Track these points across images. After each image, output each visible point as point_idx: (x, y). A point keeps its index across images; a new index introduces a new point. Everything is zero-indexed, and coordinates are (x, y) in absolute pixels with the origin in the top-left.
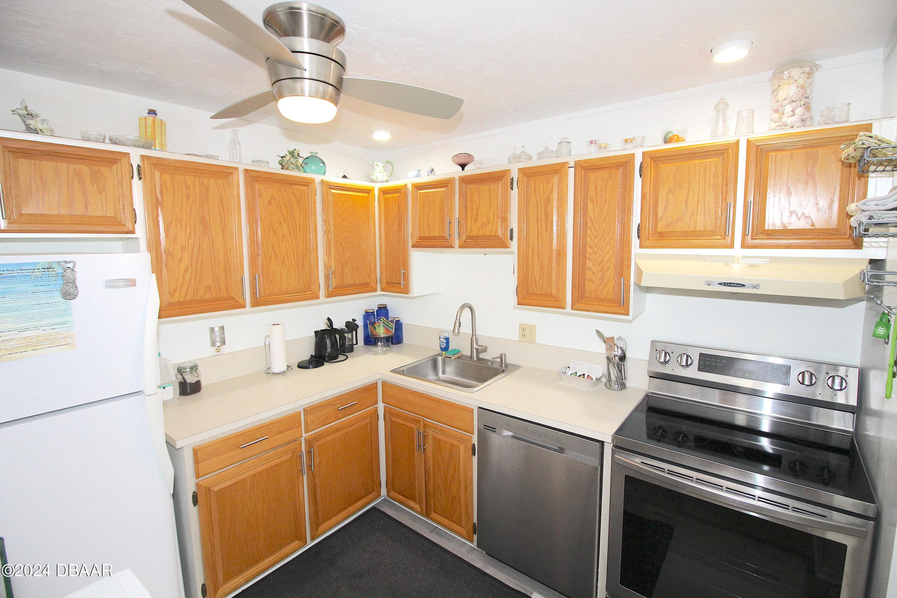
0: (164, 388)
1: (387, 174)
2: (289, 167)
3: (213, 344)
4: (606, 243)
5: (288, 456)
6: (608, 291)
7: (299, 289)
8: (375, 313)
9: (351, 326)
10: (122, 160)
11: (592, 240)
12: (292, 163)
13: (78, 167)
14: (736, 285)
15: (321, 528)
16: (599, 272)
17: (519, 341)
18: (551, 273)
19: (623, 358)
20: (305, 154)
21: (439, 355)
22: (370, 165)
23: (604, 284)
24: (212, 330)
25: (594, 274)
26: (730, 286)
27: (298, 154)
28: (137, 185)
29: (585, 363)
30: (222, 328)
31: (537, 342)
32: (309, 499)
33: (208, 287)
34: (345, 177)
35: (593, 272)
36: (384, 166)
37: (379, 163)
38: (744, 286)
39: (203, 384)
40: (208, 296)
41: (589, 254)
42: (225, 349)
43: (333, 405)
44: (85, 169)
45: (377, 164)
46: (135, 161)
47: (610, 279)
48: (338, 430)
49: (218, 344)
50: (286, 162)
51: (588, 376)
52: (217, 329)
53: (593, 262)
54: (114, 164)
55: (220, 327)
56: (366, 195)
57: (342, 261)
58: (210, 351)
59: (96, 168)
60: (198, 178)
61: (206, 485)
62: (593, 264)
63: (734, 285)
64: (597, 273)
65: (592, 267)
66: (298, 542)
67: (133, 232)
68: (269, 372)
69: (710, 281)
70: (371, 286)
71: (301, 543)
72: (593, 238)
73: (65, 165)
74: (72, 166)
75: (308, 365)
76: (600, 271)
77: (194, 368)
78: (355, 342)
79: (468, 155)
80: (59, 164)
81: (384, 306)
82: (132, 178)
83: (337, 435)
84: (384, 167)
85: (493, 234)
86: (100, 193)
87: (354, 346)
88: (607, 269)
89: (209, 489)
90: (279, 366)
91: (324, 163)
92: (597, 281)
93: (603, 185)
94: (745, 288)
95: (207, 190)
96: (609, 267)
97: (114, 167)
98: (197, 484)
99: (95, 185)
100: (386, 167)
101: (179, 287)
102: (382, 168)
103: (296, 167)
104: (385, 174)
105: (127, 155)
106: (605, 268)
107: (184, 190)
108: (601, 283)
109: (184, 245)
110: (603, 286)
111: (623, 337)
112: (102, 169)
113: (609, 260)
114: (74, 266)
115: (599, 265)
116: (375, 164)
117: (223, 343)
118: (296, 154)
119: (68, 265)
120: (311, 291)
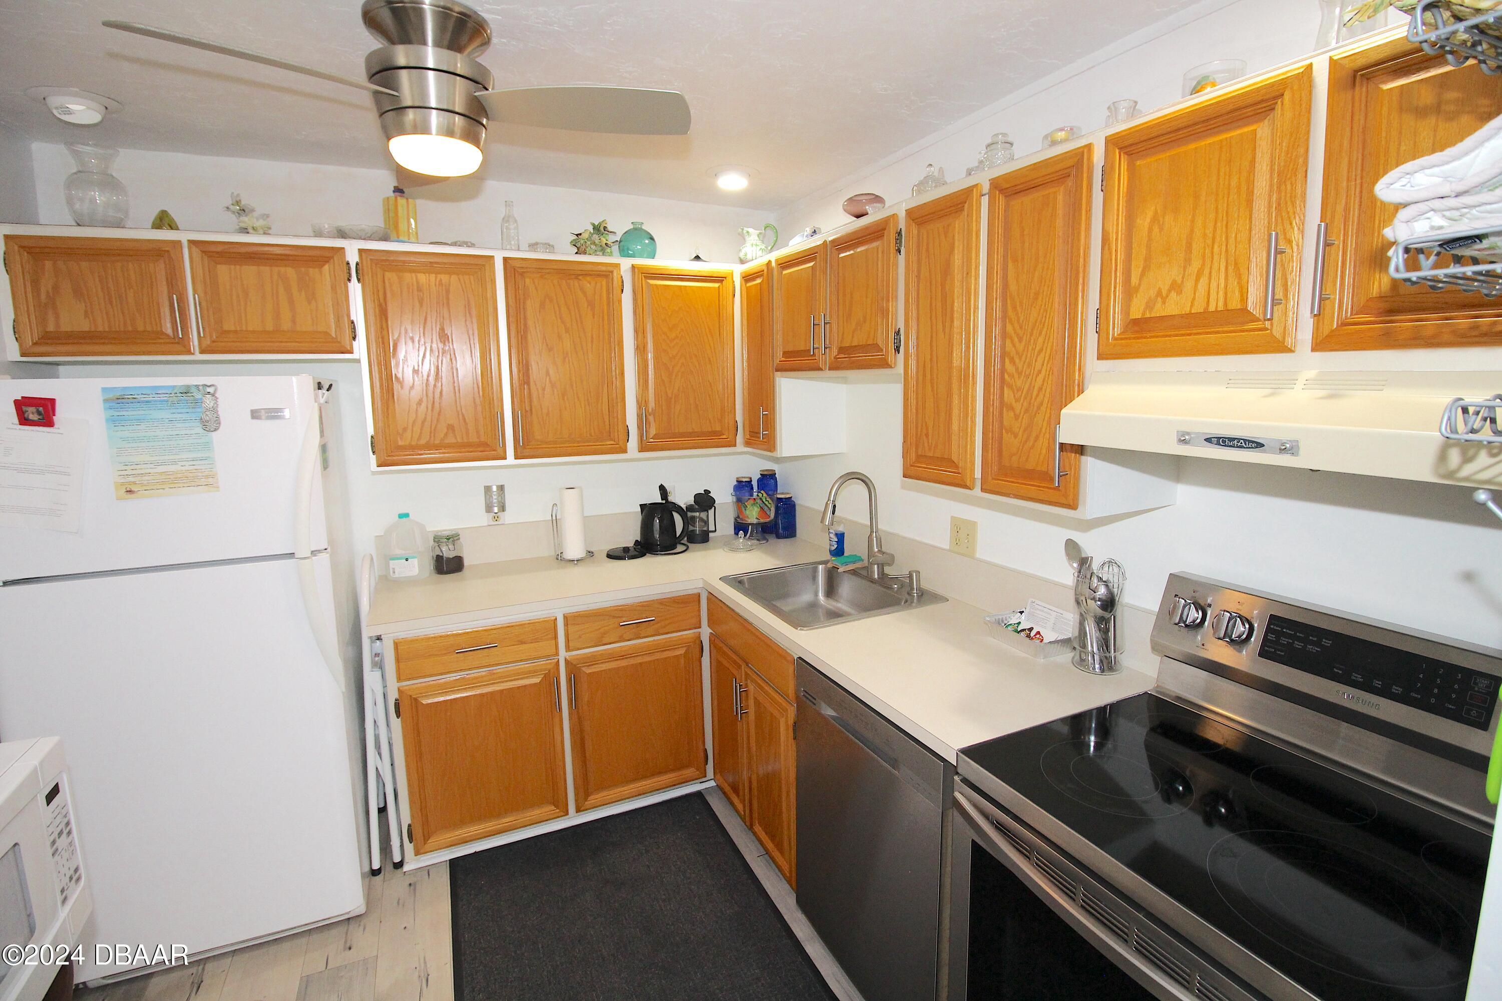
0: (407, 560)
1: (763, 247)
2: (587, 250)
3: (489, 509)
4: (1038, 348)
5: (537, 680)
6: (1040, 454)
7: (591, 435)
8: (755, 484)
9: (704, 501)
10: (335, 258)
11: (1014, 346)
12: (594, 243)
13: (282, 269)
14: (1243, 444)
15: (593, 799)
16: (1025, 413)
17: (950, 550)
18: (950, 416)
19: (1109, 604)
20: (619, 227)
21: (824, 563)
22: (739, 234)
23: (1032, 439)
24: (488, 489)
25: (1017, 417)
26: (1231, 446)
27: (605, 228)
28: (355, 289)
29: (1051, 607)
30: (501, 488)
31: (978, 555)
32: (573, 750)
33: (451, 428)
34: (697, 258)
35: (1015, 414)
36: (760, 233)
37: (751, 230)
38: (1262, 445)
39: (467, 562)
40: (451, 440)
41: (1009, 375)
42: (508, 517)
43: (614, 617)
44: (290, 272)
45: (748, 232)
46: (353, 258)
47: (1043, 430)
48: (623, 657)
49: (496, 510)
50: (582, 242)
51: (1038, 633)
52: (494, 488)
53: (1016, 392)
54: (324, 265)
55: (498, 486)
56: (716, 285)
57: (667, 395)
58: (484, 519)
59: (303, 269)
60: (434, 275)
61: (410, 693)
62: (1014, 396)
63: (1239, 444)
64: (1022, 414)
65: (1014, 403)
66: (553, 808)
67: (351, 352)
68: (560, 559)
69: (1188, 434)
70: (724, 437)
71: (557, 811)
72: (1016, 340)
73: (267, 269)
74: (276, 269)
75: (622, 554)
76: (1027, 411)
77: (453, 538)
78: (712, 528)
79: (873, 197)
80: (262, 268)
81: (770, 473)
82: (349, 280)
83: (624, 663)
84: (761, 236)
85: (870, 342)
86: (309, 303)
87: (711, 535)
88: (1039, 408)
89: (416, 699)
90: (574, 549)
91: (652, 239)
92: (1021, 433)
93: (1034, 225)
94: (1265, 452)
95: (448, 292)
96: (1041, 404)
97: (326, 267)
98: (399, 689)
99: (303, 293)
100: (764, 237)
101: (410, 425)
102: (757, 238)
103: (600, 249)
104: (759, 248)
105: (342, 250)
106: (1035, 404)
107: (416, 292)
108: (1028, 439)
109: (416, 368)
110: (1031, 444)
111: (1117, 559)
112: (311, 270)
113: (1040, 389)
114: (215, 391)
115: (1025, 398)
116: (745, 232)
117: (503, 508)
118: (602, 229)
119: (209, 390)
120: (611, 440)
